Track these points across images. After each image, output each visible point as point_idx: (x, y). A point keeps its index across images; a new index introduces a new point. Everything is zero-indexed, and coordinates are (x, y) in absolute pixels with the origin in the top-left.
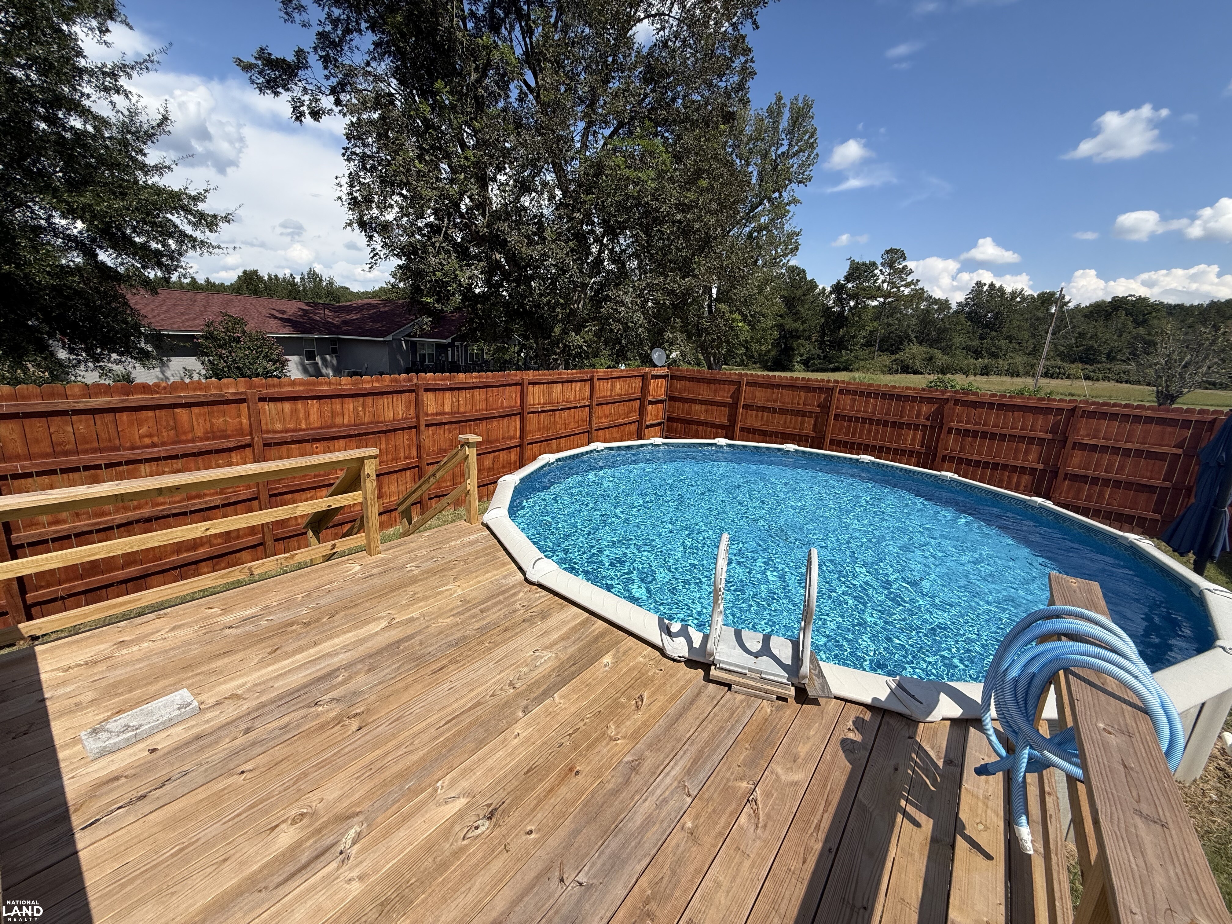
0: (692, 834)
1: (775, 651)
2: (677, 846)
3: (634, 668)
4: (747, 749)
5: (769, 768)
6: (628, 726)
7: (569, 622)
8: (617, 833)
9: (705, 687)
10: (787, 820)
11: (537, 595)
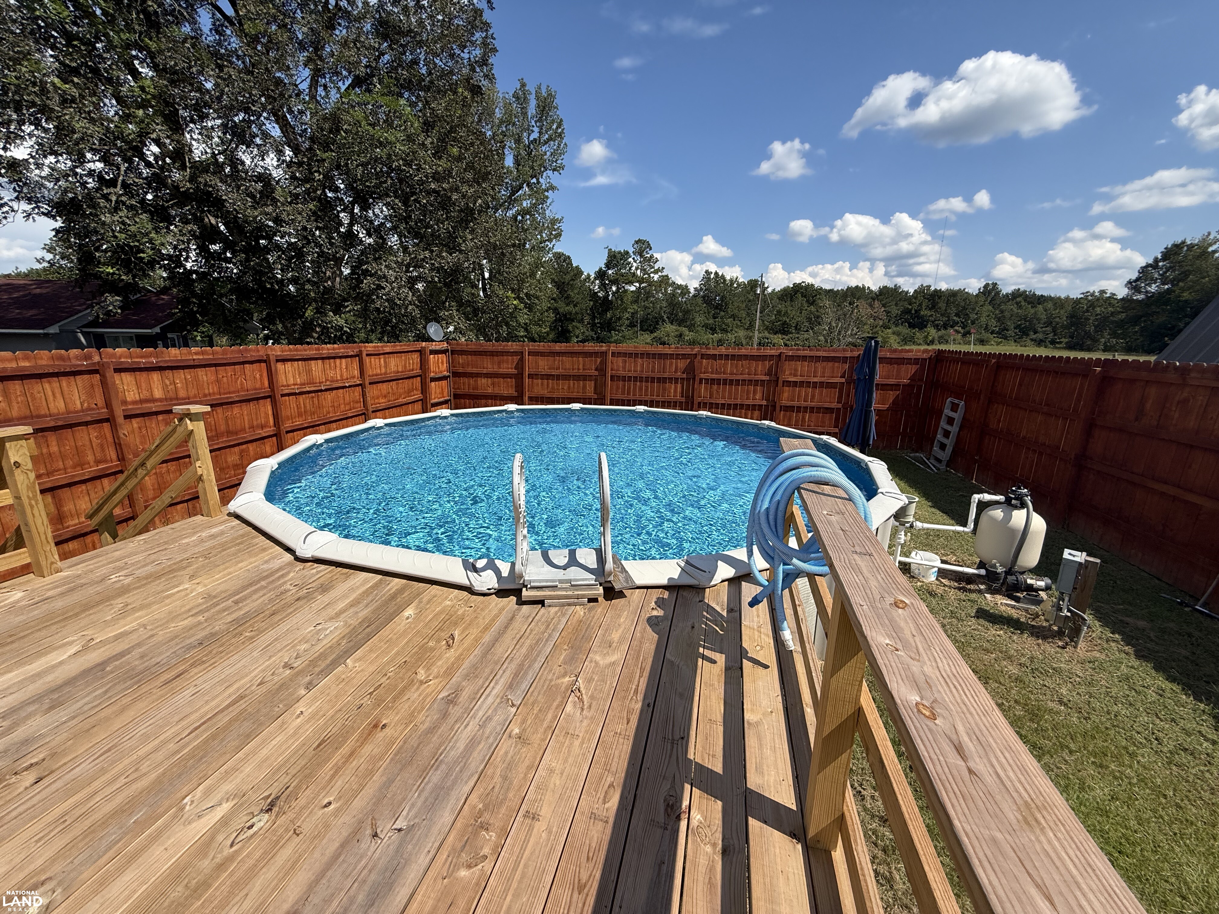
0: (520, 738)
1: (581, 561)
2: (506, 753)
3: (440, 613)
4: (565, 650)
5: (588, 659)
6: (440, 666)
7: (358, 588)
8: (438, 766)
9: (519, 610)
10: (608, 695)
11: (315, 571)
